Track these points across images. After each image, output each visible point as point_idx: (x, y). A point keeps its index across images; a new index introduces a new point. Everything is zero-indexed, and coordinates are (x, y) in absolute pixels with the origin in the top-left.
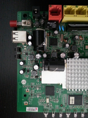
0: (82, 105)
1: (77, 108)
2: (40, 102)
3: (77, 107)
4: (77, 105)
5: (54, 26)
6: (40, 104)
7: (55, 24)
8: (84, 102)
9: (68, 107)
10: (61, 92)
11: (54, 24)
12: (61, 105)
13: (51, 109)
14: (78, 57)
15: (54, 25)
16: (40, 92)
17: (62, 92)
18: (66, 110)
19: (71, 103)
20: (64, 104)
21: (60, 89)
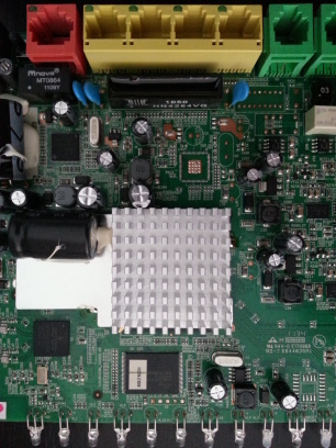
0: (177, 392)
1: (161, 407)
2: (14, 382)
3: (160, 401)
4: (157, 392)
5: (53, 84)
6: (13, 389)
7: (56, 76)
8: (187, 381)
9: (124, 402)
10: (95, 341)
11: (53, 77)
12: (95, 393)
13: (57, 410)
14: (145, 204)
15: (52, 81)
16: (13, 341)
17: (99, 343)
18: (115, 413)
19: (133, 386)
20: (106, 389)
21: (92, 331)
